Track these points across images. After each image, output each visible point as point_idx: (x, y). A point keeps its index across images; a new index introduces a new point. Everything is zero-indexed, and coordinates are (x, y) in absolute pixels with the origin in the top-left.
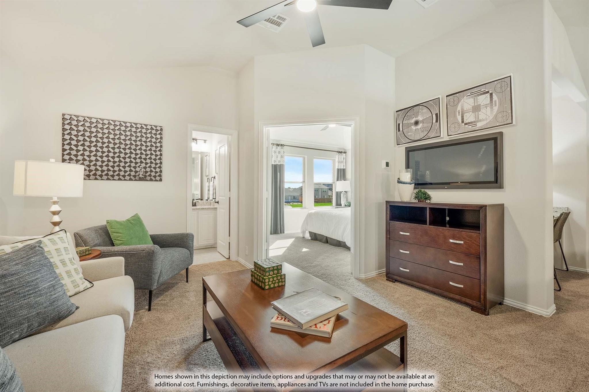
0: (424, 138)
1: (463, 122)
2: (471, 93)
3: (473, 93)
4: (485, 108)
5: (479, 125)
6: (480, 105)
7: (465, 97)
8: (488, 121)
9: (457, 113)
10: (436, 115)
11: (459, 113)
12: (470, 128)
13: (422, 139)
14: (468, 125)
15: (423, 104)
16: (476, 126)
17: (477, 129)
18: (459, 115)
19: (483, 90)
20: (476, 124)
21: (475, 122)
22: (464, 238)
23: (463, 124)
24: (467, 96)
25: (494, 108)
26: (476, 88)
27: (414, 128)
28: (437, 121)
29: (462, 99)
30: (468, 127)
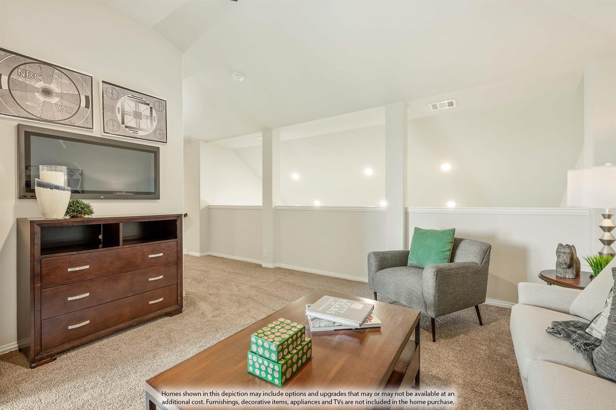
0: (63, 122)
1: (123, 123)
2: (132, 96)
3: (134, 96)
4: (146, 119)
5: (141, 134)
6: (142, 113)
7: (126, 96)
8: (148, 133)
9: (117, 110)
10: (87, 98)
11: (119, 110)
12: (130, 133)
13: (58, 122)
14: (129, 129)
15: (62, 69)
16: (138, 133)
17: (138, 137)
18: (119, 113)
19: (144, 100)
20: (138, 132)
21: (136, 128)
22: (163, 249)
23: (124, 126)
24: (128, 96)
25: (154, 123)
26: (137, 94)
27: (41, 98)
28: (87, 106)
29: (122, 97)
30: (129, 131)
